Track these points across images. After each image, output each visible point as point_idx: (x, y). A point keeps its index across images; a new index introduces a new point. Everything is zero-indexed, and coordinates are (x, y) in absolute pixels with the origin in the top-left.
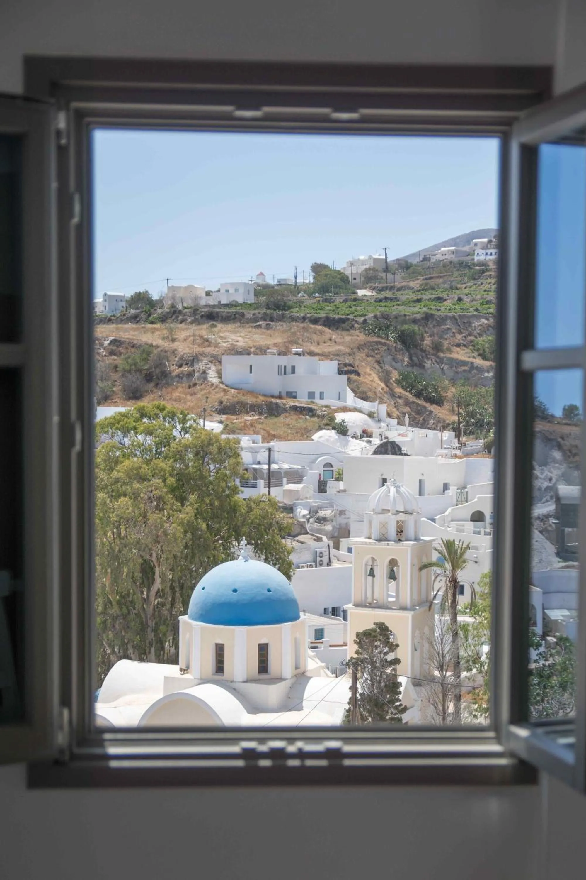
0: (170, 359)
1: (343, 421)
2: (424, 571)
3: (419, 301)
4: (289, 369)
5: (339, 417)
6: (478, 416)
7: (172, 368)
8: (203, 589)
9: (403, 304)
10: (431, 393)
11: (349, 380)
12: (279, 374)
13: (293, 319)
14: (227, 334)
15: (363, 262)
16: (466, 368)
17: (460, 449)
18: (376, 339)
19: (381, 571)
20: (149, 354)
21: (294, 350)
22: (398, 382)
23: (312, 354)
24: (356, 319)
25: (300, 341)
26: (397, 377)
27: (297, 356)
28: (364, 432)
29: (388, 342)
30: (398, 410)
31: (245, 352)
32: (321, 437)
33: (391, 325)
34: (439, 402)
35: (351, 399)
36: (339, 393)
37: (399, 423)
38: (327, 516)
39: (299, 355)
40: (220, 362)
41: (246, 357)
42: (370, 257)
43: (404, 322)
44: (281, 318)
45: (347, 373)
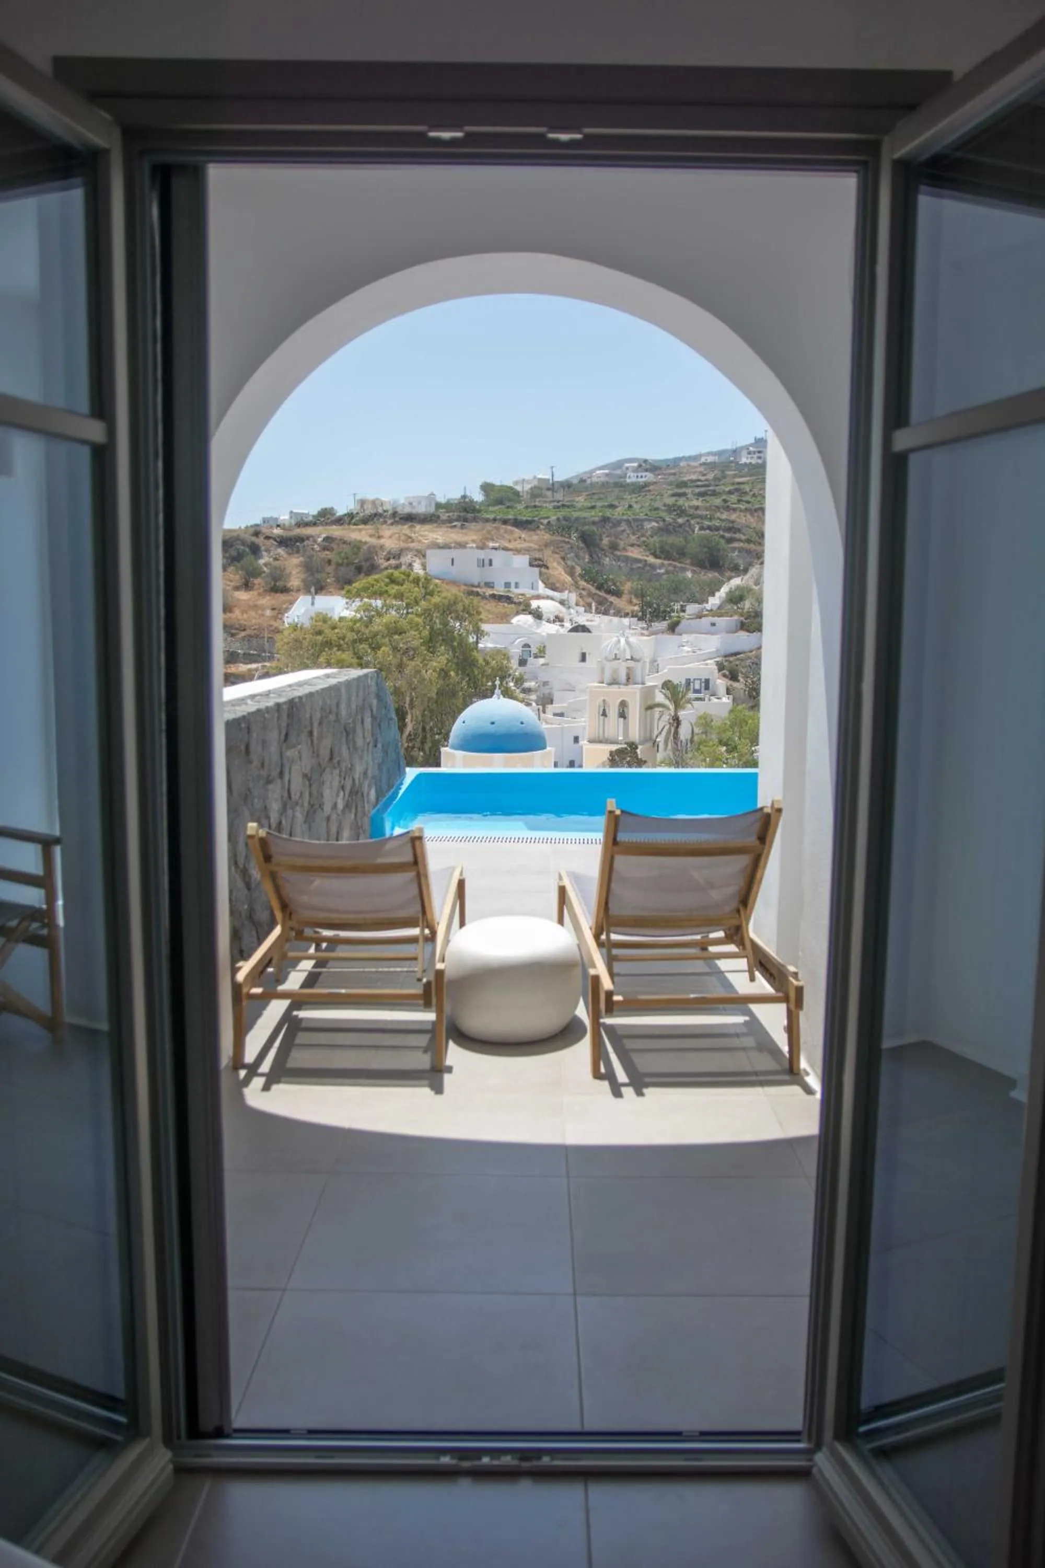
0: (378, 553)
1: (539, 607)
2: (649, 712)
3: (593, 507)
4: (487, 562)
5: (534, 604)
6: (655, 605)
7: (381, 561)
8: (464, 722)
9: (580, 510)
10: (610, 586)
11: (541, 573)
12: (478, 566)
13: (487, 520)
14: (426, 533)
15: (528, 482)
16: (640, 565)
17: (647, 629)
18: (560, 538)
19: (613, 712)
20: (359, 548)
21: (491, 544)
22: (582, 576)
23: (505, 549)
24: (542, 521)
25: (495, 539)
26: (580, 572)
27: (494, 550)
28: (557, 617)
29: (571, 541)
30: (583, 600)
31: (446, 546)
32: (518, 621)
33: (572, 526)
34: (618, 594)
35: (542, 589)
36: (532, 584)
37: (585, 611)
38: (531, 687)
39: (496, 549)
40: (424, 556)
41: (448, 550)
42: (535, 477)
43: (585, 524)
44: (475, 520)
45: (538, 566)
